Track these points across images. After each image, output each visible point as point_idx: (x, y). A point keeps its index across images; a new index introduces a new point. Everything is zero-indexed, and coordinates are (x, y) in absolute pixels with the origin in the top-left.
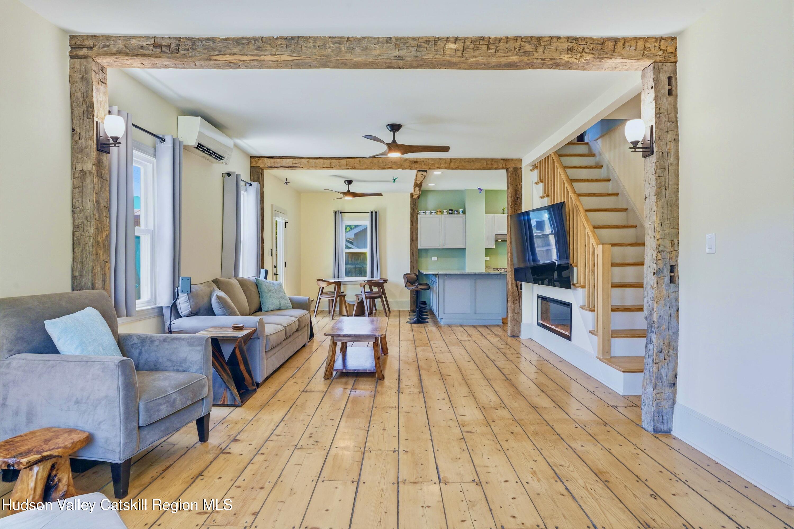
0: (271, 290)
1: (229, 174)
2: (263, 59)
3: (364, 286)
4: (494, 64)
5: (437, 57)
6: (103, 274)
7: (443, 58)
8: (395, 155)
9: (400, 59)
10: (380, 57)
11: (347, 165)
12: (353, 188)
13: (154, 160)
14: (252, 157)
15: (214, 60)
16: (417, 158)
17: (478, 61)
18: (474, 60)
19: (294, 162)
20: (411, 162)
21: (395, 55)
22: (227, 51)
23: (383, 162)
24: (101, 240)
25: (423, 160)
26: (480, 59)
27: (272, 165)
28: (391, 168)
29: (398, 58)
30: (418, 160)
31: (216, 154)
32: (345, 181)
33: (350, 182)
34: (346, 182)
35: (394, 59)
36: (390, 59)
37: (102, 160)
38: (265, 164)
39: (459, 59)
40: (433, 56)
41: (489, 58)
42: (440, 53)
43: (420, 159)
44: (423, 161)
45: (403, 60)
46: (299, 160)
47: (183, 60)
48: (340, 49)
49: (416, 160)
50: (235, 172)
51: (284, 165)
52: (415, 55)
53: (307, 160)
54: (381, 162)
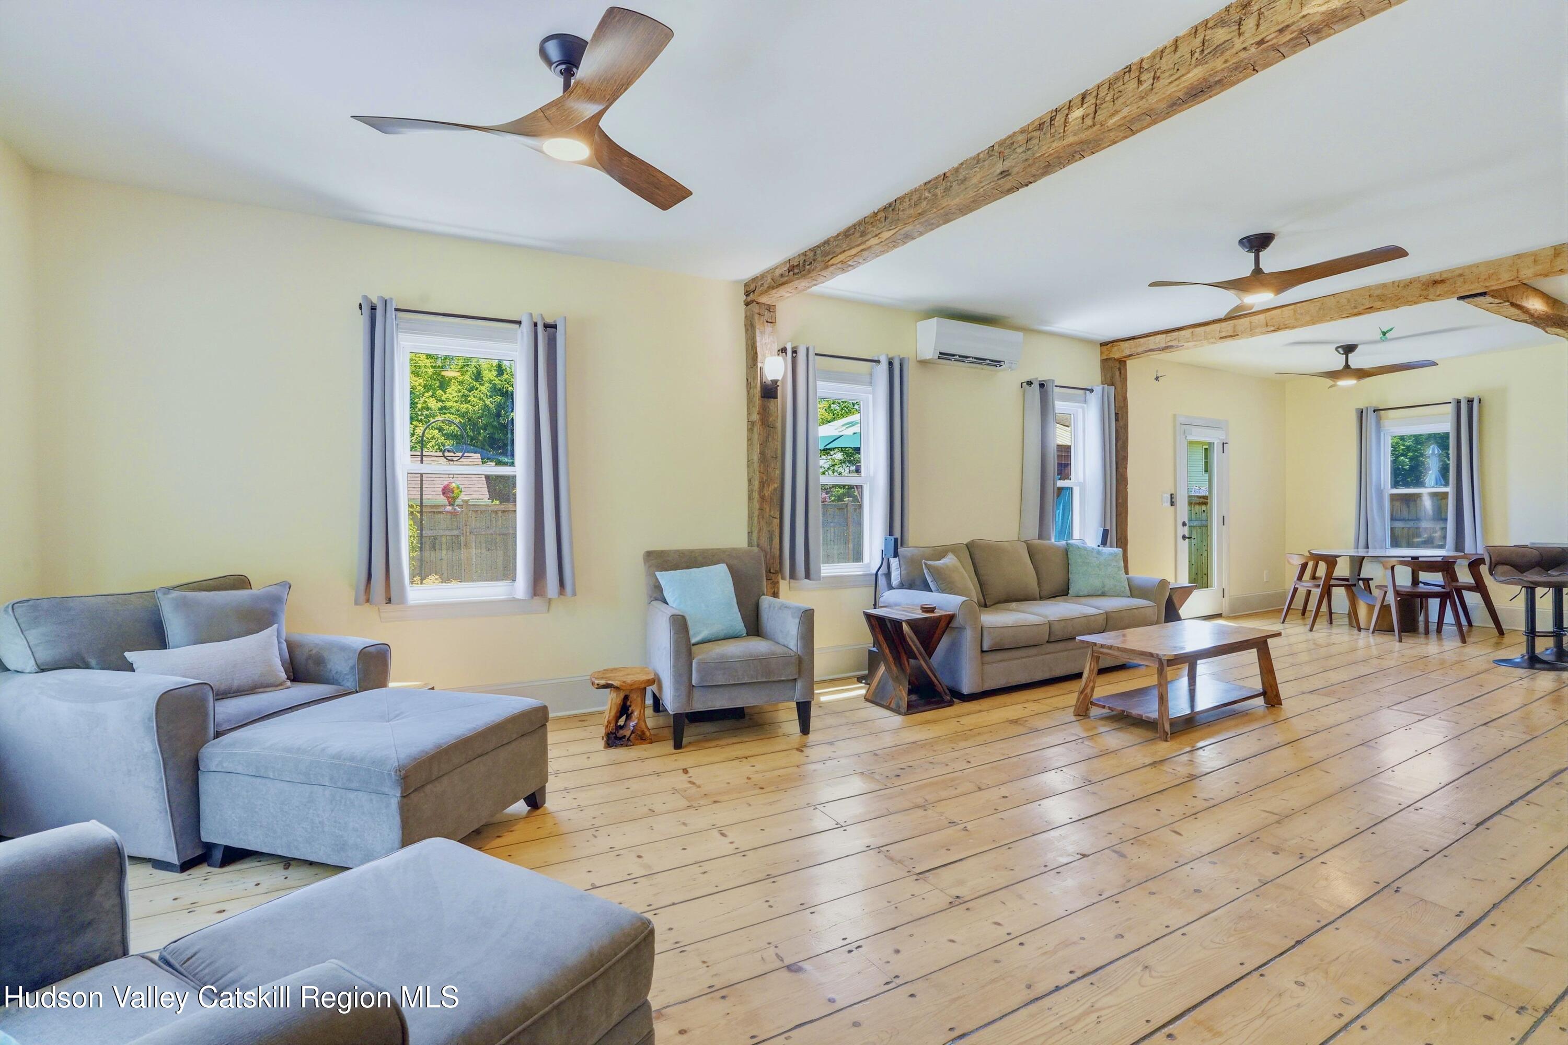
0: (1088, 563)
1: (1030, 383)
2: (868, 246)
3: (1393, 568)
4: (1163, 105)
5: (1054, 145)
6: (769, 531)
7: (1064, 142)
8: (1261, 298)
9: (1007, 175)
10: (982, 185)
11: (1267, 326)
12: (1356, 361)
13: (870, 388)
14: (1102, 345)
15: (832, 265)
16: (1441, 273)
17: (1125, 117)
18: (1116, 119)
19: (1169, 338)
20: (1423, 284)
21: (998, 171)
22: (838, 250)
23: (1349, 301)
24: (767, 495)
25: (1461, 272)
26: (1125, 112)
27: (1133, 351)
28: (1370, 309)
29: (1005, 174)
30: (1444, 276)
31: (985, 360)
32: (1337, 349)
33: (1349, 349)
34: (1340, 350)
35: (999, 179)
36: (993, 182)
37: (768, 407)
38: (1123, 351)
39: (1091, 130)
40: (1049, 148)
41: (1141, 103)
42: (1060, 135)
43: (1452, 271)
44: (1461, 275)
45: (1009, 175)
46: (1177, 333)
47: (810, 275)
48: (935, 195)
49: (1438, 278)
50: (1037, 378)
51: (1151, 347)
52: (1024, 158)
53: (1190, 331)
54: (1344, 301)
